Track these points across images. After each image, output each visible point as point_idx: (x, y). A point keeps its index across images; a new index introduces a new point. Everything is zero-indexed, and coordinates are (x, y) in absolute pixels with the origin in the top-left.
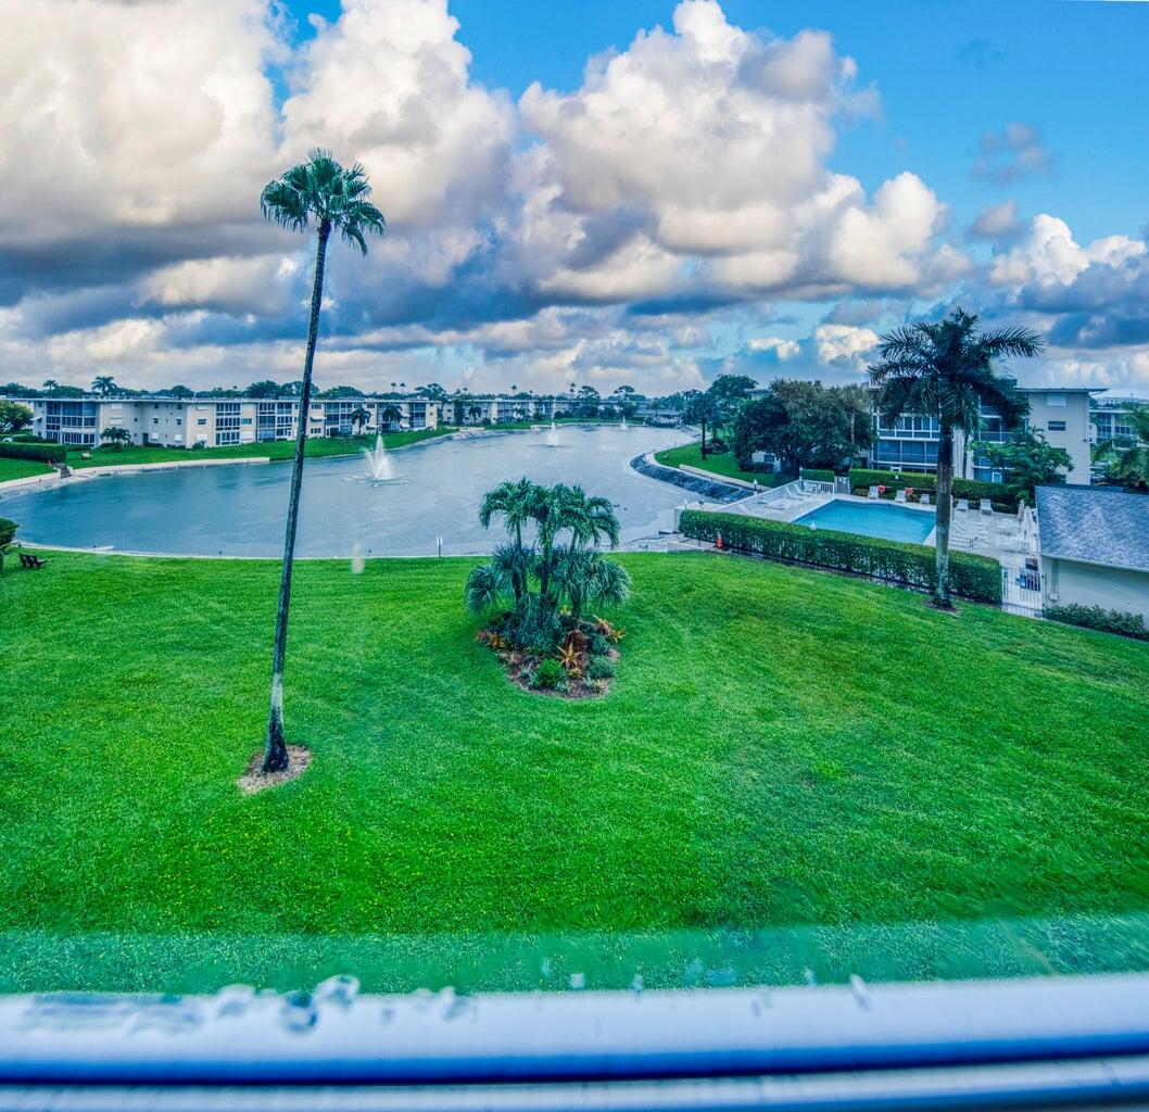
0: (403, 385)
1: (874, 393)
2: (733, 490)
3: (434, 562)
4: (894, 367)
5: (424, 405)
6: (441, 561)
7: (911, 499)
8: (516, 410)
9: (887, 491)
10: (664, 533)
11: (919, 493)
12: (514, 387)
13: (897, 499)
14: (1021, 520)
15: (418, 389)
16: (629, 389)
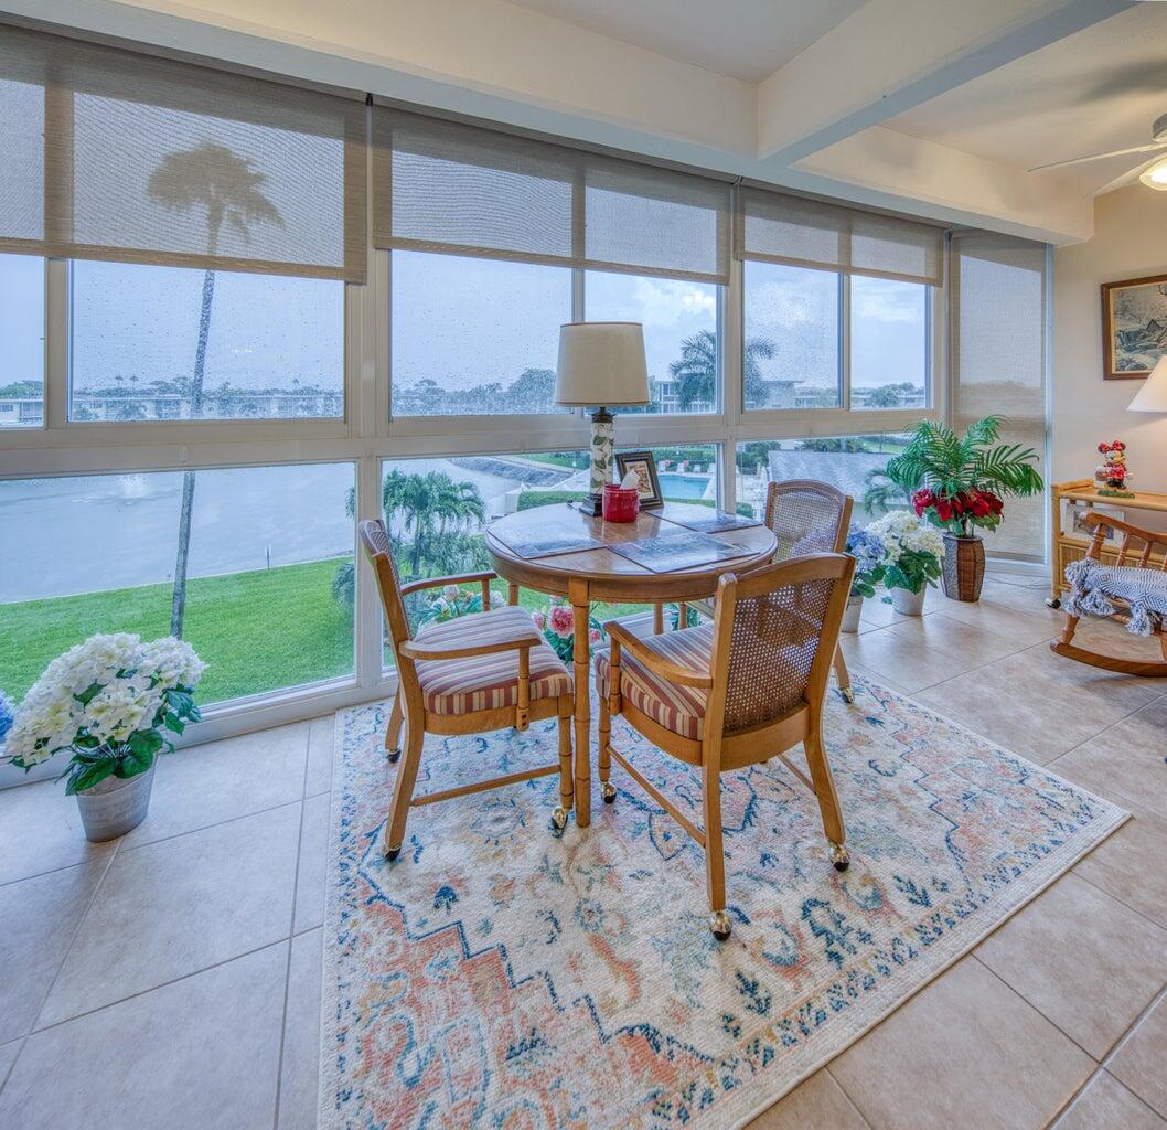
0: (134, 378)
1: (677, 385)
2: (548, 475)
3: (261, 574)
4: (688, 365)
5: (177, 402)
6: (272, 572)
7: (688, 470)
8: (301, 406)
9: (671, 465)
10: (497, 518)
11: (692, 464)
12: (296, 381)
13: (679, 470)
14: (759, 478)
15: (157, 383)
16: (431, 382)
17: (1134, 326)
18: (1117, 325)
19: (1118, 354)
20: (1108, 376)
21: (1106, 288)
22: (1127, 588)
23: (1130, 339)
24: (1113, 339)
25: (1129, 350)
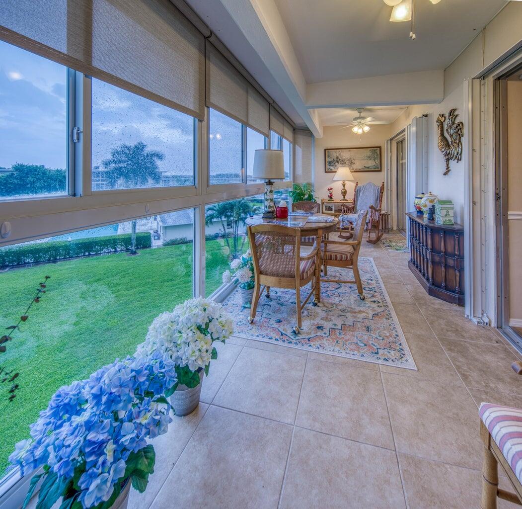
17: (330, 160)
18: (328, 160)
19: (328, 167)
20: (326, 172)
21: (325, 150)
22: (352, 219)
23: (330, 162)
24: (327, 163)
25: (329, 166)
